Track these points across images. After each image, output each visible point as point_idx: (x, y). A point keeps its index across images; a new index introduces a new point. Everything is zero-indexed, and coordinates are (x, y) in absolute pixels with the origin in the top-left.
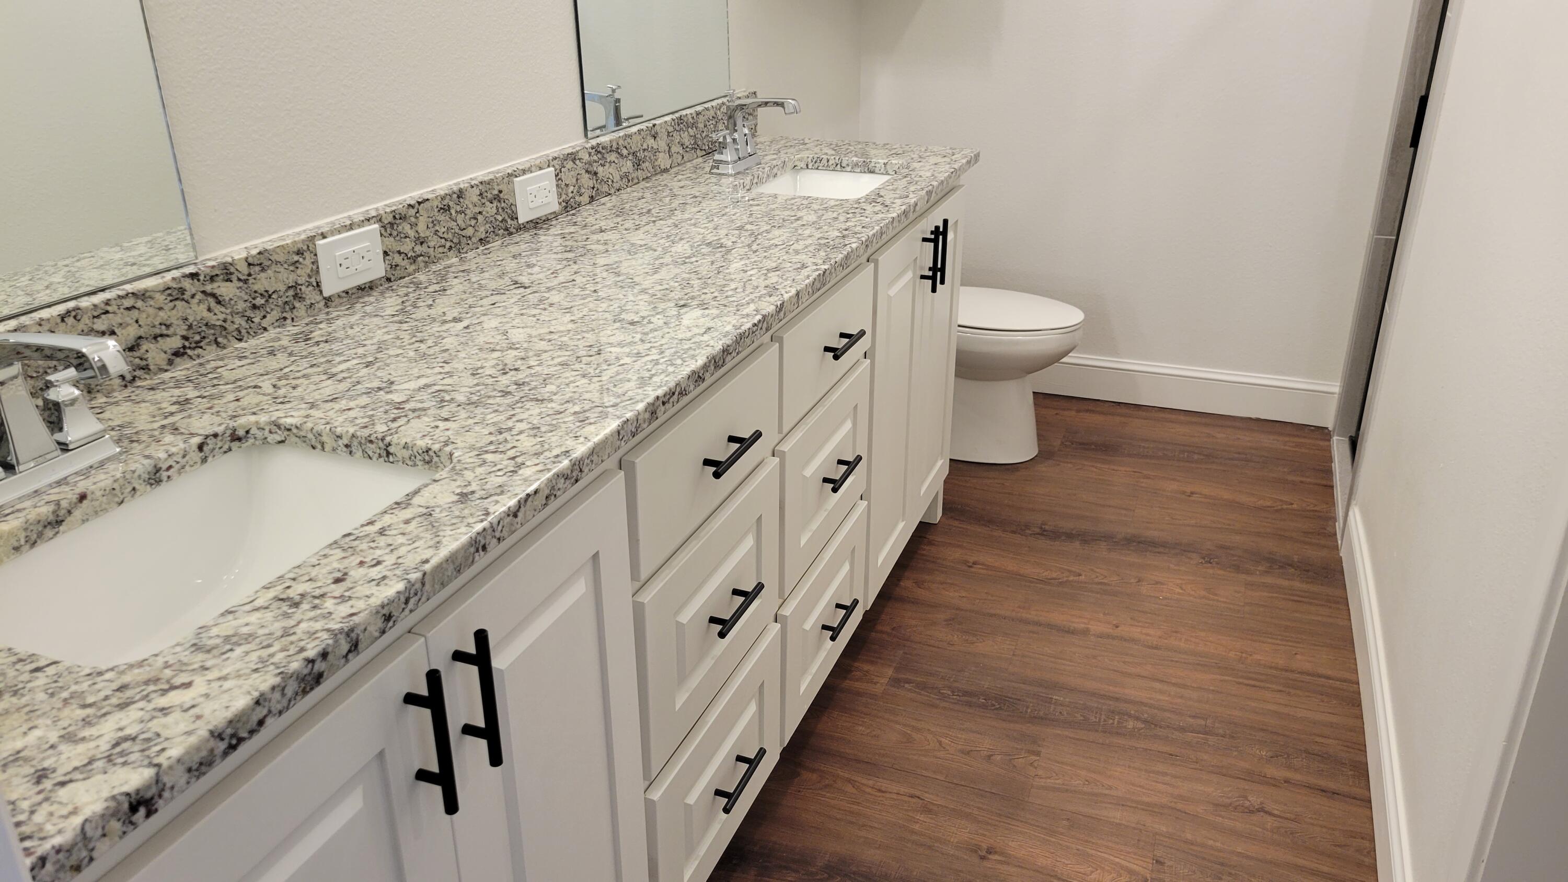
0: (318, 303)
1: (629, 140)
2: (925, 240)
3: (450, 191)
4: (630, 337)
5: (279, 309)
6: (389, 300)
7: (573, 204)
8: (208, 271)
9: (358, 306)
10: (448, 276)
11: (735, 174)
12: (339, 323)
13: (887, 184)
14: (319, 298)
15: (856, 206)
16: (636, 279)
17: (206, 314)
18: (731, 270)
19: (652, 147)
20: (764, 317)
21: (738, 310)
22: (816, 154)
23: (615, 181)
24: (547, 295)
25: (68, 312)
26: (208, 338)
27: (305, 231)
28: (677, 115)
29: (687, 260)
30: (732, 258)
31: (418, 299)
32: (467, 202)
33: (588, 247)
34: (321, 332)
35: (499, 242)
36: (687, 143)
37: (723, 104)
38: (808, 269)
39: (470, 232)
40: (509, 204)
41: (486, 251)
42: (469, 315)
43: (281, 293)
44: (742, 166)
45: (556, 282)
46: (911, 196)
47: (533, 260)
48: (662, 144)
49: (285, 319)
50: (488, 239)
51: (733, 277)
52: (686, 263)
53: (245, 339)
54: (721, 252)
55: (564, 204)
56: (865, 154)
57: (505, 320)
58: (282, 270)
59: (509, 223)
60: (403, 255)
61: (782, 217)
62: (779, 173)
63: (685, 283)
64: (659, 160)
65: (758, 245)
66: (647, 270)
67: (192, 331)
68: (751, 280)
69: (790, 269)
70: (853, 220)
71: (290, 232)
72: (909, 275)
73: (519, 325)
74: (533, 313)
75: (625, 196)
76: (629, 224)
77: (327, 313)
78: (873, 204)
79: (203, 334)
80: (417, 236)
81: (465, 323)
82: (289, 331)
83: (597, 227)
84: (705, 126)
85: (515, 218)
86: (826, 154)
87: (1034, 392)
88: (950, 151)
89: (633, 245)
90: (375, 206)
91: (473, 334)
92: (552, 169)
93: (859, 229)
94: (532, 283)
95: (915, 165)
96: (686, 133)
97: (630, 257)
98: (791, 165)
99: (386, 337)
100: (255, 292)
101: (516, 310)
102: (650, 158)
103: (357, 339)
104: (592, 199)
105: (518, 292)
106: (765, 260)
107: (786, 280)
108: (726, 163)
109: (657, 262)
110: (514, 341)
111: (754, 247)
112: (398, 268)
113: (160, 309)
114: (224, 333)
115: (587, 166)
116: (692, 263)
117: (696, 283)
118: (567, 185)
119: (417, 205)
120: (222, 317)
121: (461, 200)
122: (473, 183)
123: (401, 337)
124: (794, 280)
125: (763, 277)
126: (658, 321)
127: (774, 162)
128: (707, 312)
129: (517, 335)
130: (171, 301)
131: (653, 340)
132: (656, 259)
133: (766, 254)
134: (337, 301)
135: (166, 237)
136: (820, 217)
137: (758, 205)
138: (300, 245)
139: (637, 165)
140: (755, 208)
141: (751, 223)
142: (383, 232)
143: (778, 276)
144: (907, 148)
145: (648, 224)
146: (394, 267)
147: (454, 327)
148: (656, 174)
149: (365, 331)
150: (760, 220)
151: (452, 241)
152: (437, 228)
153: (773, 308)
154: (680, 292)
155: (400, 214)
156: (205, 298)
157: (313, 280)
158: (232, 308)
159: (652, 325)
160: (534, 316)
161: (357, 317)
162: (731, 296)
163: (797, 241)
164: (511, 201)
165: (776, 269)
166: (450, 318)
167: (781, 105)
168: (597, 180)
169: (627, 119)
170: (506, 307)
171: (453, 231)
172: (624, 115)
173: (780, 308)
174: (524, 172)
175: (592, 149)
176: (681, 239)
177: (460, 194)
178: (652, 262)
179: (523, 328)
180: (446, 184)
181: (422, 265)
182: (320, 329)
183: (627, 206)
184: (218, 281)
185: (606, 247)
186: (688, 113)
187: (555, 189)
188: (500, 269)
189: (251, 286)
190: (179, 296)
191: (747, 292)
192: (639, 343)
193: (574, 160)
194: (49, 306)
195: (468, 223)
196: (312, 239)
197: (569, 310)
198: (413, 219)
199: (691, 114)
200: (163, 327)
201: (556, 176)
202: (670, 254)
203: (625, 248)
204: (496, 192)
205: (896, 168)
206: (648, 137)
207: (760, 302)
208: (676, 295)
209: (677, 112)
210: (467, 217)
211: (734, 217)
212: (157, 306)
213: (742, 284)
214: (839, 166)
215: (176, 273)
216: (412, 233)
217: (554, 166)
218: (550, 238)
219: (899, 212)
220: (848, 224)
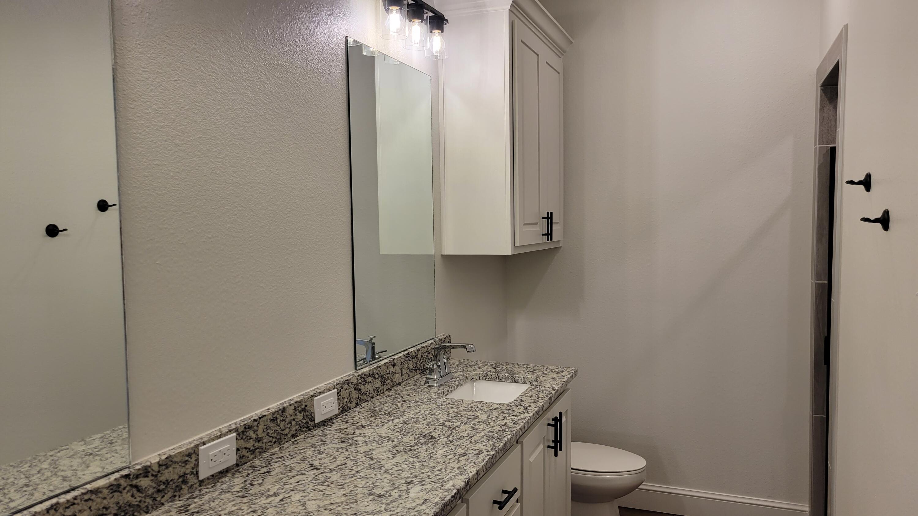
0: (195, 484)
1: (379, 369)
2: (549, 425)
3: (278, 409)
4: (379, 506)
5: (172, 491)
6: (237, 480)
7: (346, 409)
8: (136, 472)
9: (219, 484)
10: (272, 461)
11: (439, 386)
12: (206, 497)
13: (526, 392)
14: (196, 481)
15: (509, 408)
16: (383, 462)
17: (130, 499)
18: (438, 455)
19: (392, 372)
20: (458, 490)
21: (442, 486)
22: (484, 371)
23: (370, 393)
24: (329, 475)
25: (52, 506)
26: (129, 513)
27: (194, 441)
28: (406, 352)
29: (412, 448)
30: (438, 447)
31: (254, 478)
32: (287, 414)
33: (355, 439)
34: (196, 504)
35: (303, 436)
36: (412, 367)
37: (432, 343)
38: (483, 454)
39: (287, 431)
40: (310, 413)
41: (295, 443)
42: (283, 491)
43: (175, 481)
44: (443, 381)
45: (335, 465)
46: (540, 401)
47: (322, 449)
48: (398, 369)
49: (175, 496)
50: (297, 434)
51: (439, 460)
52: (411, 450)
53: (150, 512)
54: (432, 442)
55: (341, 409)
56: (512, 371)
57: (304, 494)
58: (178, 466)
59: (310, 423)
60: (247, 449)
61: (466, 416)
62: (463, 383)
63: (411, 465)
64: (396, 378)
65: (453, 437)
66: (388, 456)
67: (120, 510)
68: (449, 463)
69: (473, 454)
70: (508, 418)
71: (185, 442)
72: (541, 447)
73: (313, 498)
74: (321, 489)
75: (376, 402)
76: (378, 422)
77: (200, 491)
78: (519, 407)
79: (126, 511)
80: (257, 437)
81: (280, 497)
82: (176, 504)
83: (359, 424)
84: (422, 357)
85: (313, 420)
86: (490, 371)
87: (619, 507)
88: (560, 369)
89: (380, 437)
90: (235, 421)
91: (286, 505)
92: (336, 390)
93: (511, 424)
94: (321, 466)
95: (541, 379)
96: (411, 362)
97: (378, 446)
98: (470, 378)
99: (234, 508)
100: (161, 482)
101: (311, 486)
102: (391, 378)
103: (216, 510)
104: (357, 404)
105: (313, 473)
106: (457, 448)
107: (470, 462)
108: (434, 379)
109: (394, 450)
110: (310, 510)
111: (451, 438)
112: (244, 457)
113: (105, 498)
114: (138, 509)
115: (355, 386)
116: (415, 450)
117: (417, 465)
118: (343, 398)
119: (259, 420)
120: (138, 499)
121: (284, 413)
122: (292, 402)
123: (242, 508)
124: (475, 462)
125: (457, 461)
126: (395, 494)
127: (461, 377)
128: (424, 487)
129: (311, 506)
130: (112, 493)
131: (392, 509)
132: (394, 447)
133: (458, 443)
134: (207, 481)
135: (112, 434)
136: (488, 416)
137: (452, 408)
138: (190, 451)
139: (383, 382)
140: (451, 410)
141: (449, 421)
142: (238, 437)
143: (466, 459)
144: (536, 367)
145: (389, 421)
146: (241, 457)
147: (274, 500)
148: (394, 386)
149: (221, 504)
150: (454, 418)
151: (276, 438)
152: (269, 431)
153: (463, 484)
154: (408, 472)
155: (249, 425)
156: (131, 489)
157: (194, 470)
158: (146, 493)
159: (392, 497)
160: (322, 491)
161: (217, 493)
162: (439, 475)
163: (476, 433)
164: (312, 411)
165: (464, 454)
166: (272, 493)
167: (465, 347)
168: (360, 393)
169: (378, 353)
170: (305, 484)
171: (277, 432)
172: (377, 351)
173: (467, 484)
174: (320, 393)
175: (359, 376)
176: (409, 433)
177: (284, 410)
178: (391, 449)
179: (315, 500)
180: (276, 404)
181: (258, 454)
182: (195, 503)
183: (377, 409)
184: (140, 478)
185: (365, 438)
186: (412, 350)
187: (336, 401)
188: (303, 455)
189: (159, 478)
190: (117, 489)
191: (448, 472)
192: (384, 511)
193: (348, 384)
194: (41, 502)
195: (287, 426)
196: (197, 446)
197: (342, 486)
198: (255, 428)
199: (414, 351)
200: (104, 510)
201: (338, 393)
202: (403, 443)
203: (376, 439)
204: (303, 407)
205: (530, 380)
206: (390, 366)
207: (455, 480)
208: (405, 474)
209: (406, 350)
210: (286, 423)
211: (439, 417)
212: (103, 497)
213: (444, 466)
214: (498, 379)
215: (117, 475)
216: (254, 436)
217: (337, 388)
218: (332, 432)
219: (534, 412)
220: (505, 421)
